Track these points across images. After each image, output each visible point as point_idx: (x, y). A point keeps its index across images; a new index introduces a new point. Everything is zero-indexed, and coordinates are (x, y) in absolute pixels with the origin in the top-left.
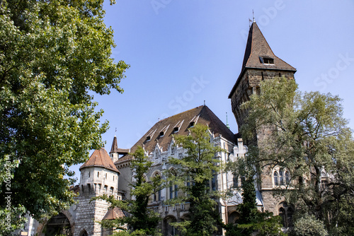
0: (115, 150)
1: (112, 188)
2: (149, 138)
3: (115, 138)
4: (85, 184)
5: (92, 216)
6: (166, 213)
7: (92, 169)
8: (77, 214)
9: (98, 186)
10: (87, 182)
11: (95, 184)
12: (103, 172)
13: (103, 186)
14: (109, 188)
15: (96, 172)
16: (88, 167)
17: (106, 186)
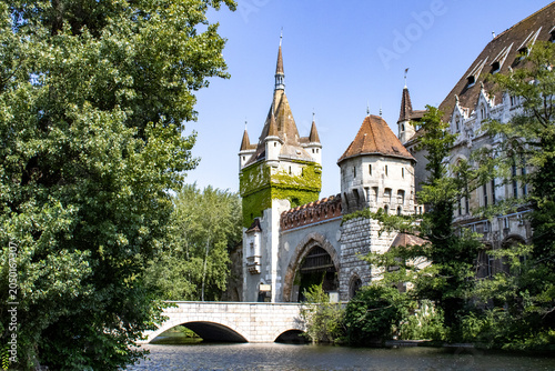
0: (408, 116)
1: (401, 192)
2: (471, 79)
3: (405, 91)
4: (350, 191)
5: (366, 248)
6: (506, 230)
7: (357, 162)
8: (343, 247)
9: (372, 192)
10: (352, 186)
11: (367, 189)
12: (380, 164)
13: (381, 190)
14: (394, 192)
15: (365, 165)
16: (352, 159)
17: (388, 190)
